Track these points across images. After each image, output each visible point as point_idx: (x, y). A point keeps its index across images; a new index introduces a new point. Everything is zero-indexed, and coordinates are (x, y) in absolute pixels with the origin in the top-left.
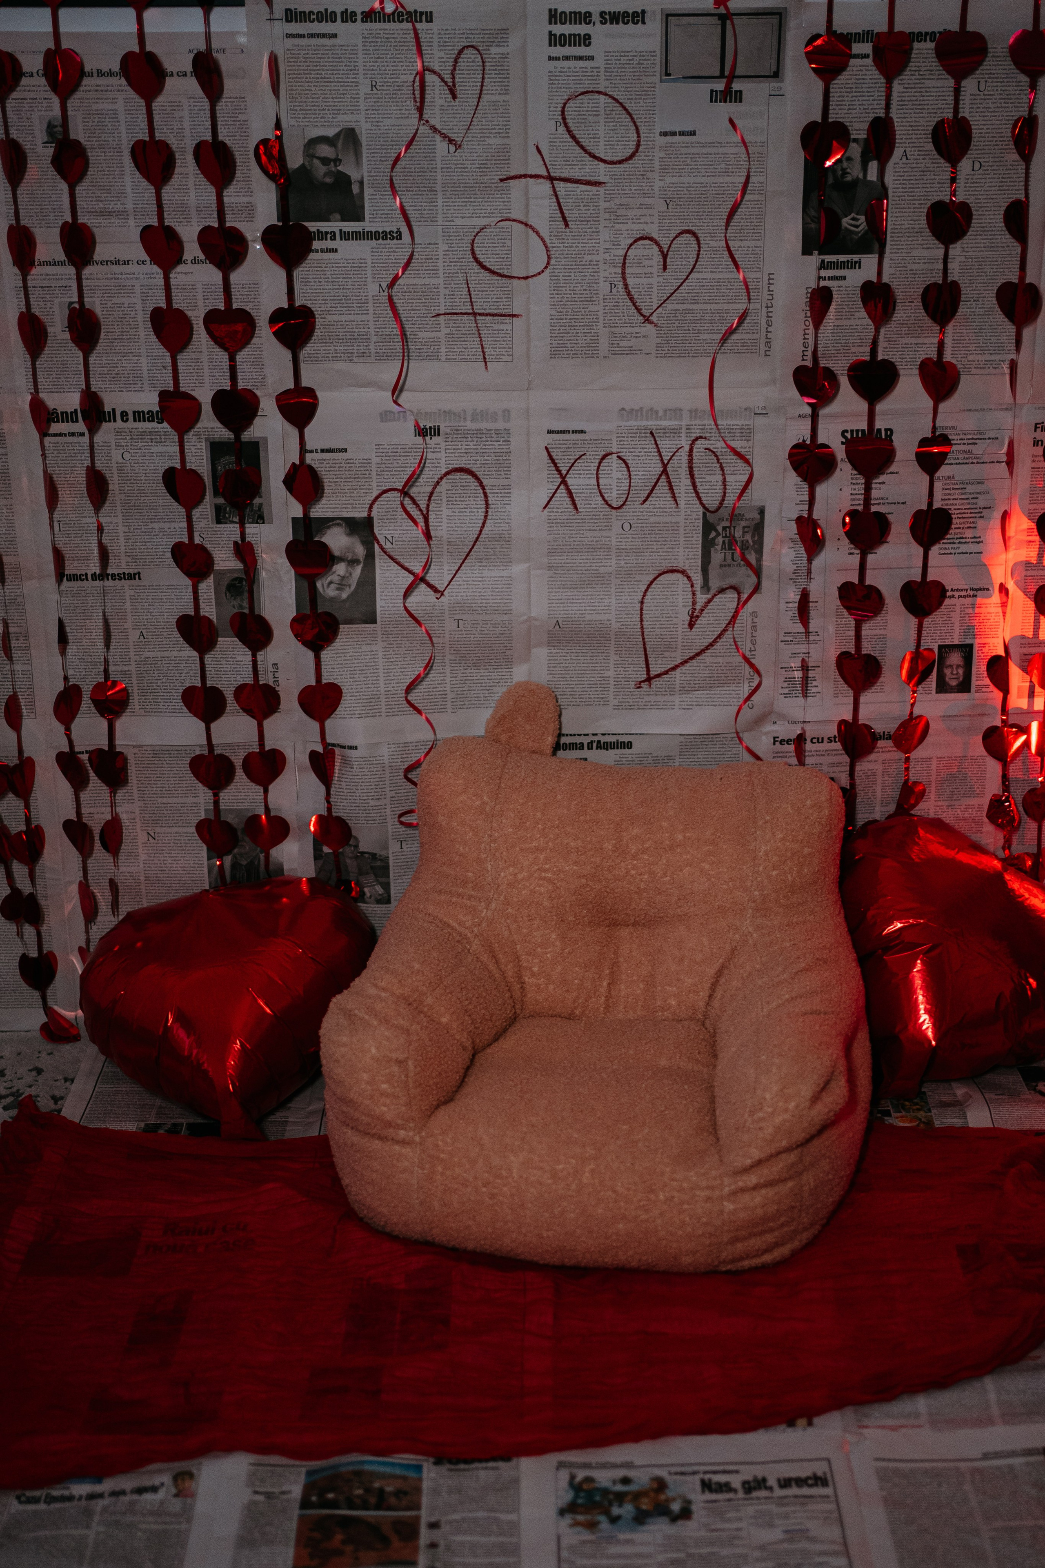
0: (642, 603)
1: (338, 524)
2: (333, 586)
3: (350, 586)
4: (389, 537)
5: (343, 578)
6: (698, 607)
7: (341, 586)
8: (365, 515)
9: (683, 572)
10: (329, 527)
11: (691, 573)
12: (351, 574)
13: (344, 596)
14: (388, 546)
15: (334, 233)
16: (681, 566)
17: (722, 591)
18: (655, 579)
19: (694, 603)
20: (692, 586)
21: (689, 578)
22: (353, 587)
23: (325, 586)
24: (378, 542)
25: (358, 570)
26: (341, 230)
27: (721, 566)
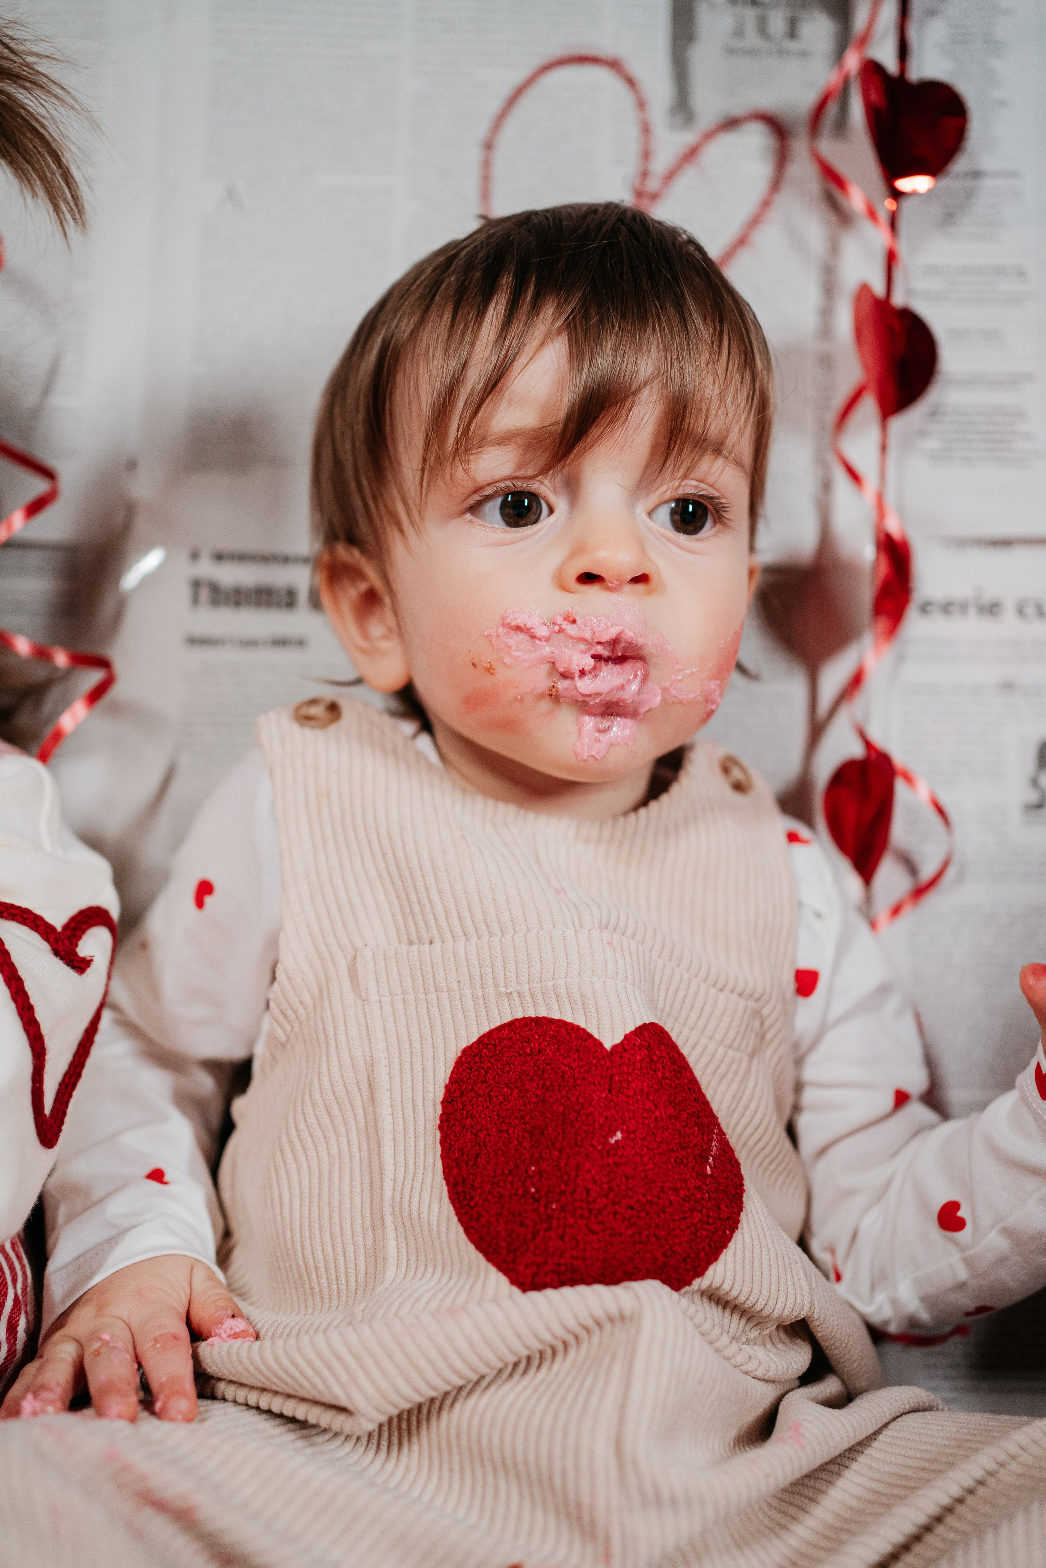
0: (488, 146)
6: (660, 164)
9: (614, 65)
11: (636, 68)
16: (606, 47)
17: (731, 124)
18: (530, 81)
19: (646, 155)
20: (641, 105)
21: (631, 82)
27: (731, 51)
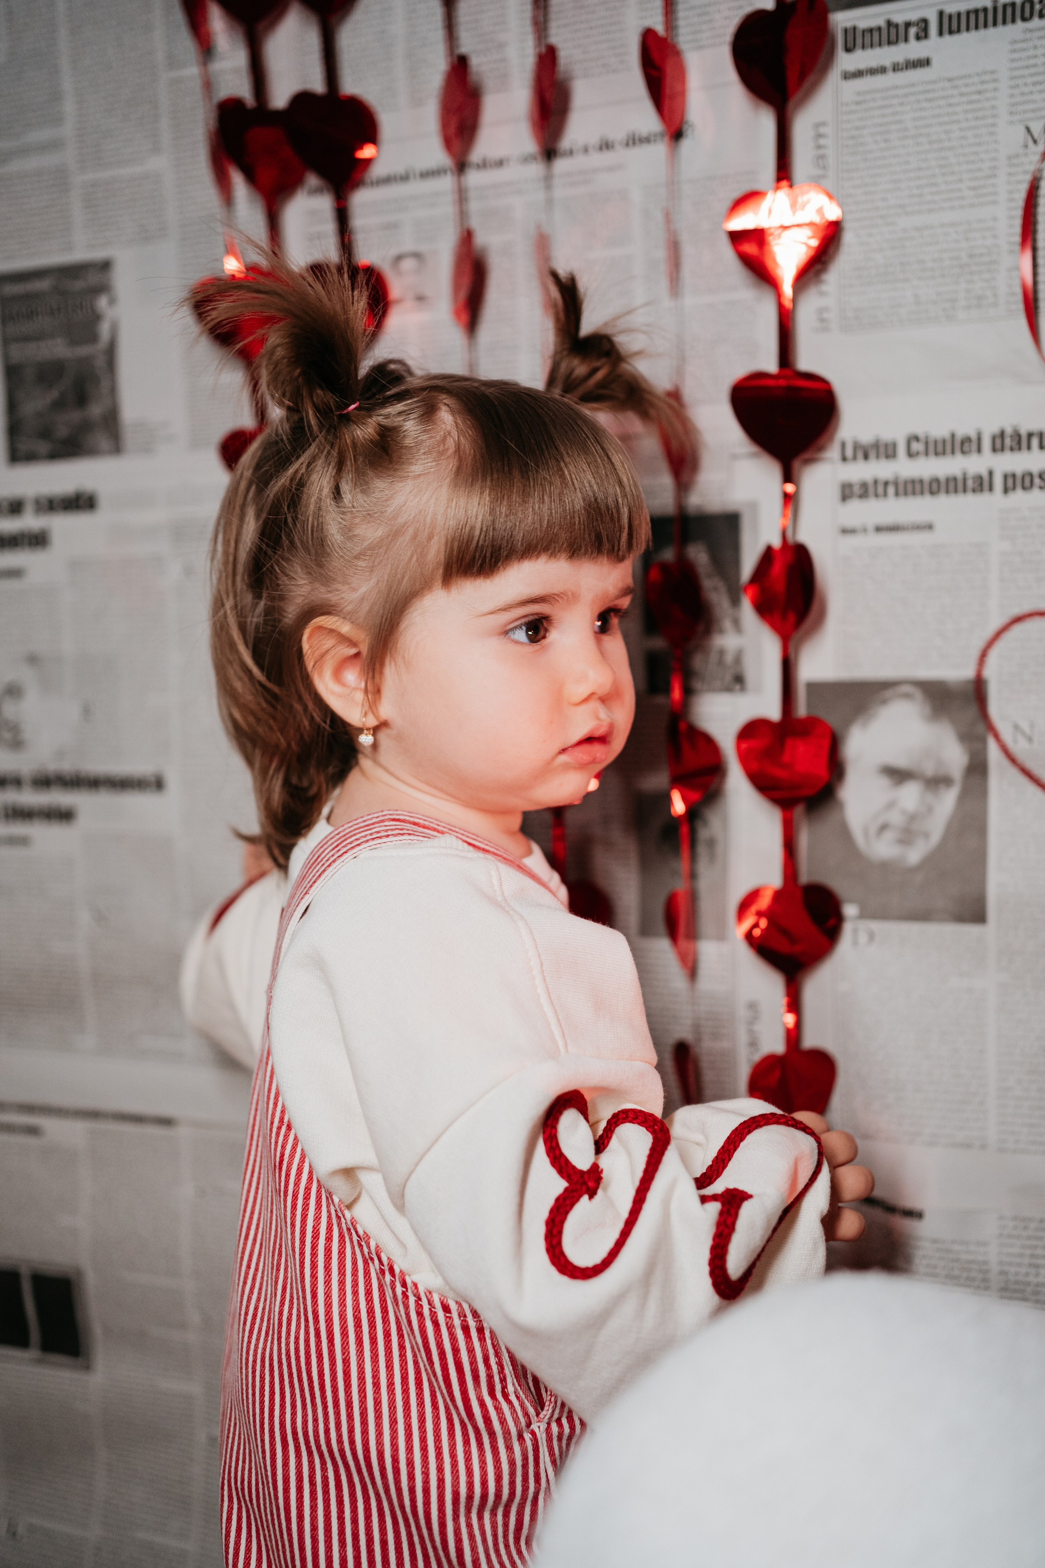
1: (907, 696)
2: (889, 835)
3: (927, 836)
4: (1025, 726)
5: (912, 818)
7: (907, 836)
8: (968, 672)
10: (884, 702)
12: (930, 810)
13: (914, 855)
14: (1018, 747)
15: (925, 21)
22: (936, 837)
23: (873, 830)
24: (997, 736)
25: (948, 800)
26: (941, 14)
